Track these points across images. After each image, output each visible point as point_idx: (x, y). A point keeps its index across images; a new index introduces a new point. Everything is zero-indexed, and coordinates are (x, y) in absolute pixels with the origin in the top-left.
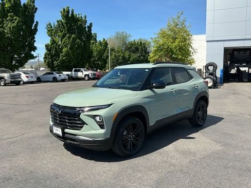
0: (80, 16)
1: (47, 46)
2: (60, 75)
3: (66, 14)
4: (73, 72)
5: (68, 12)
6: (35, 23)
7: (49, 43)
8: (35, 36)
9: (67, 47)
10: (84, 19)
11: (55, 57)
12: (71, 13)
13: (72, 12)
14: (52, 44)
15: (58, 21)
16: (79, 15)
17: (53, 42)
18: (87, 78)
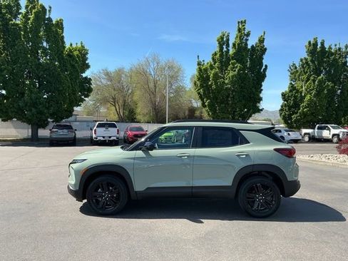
0: (338, 46)
1: (283, 95)
2: (289, 134)
3: (311, 48)
4: (316, 130)
5: (315, 45)
6: (264, 67)
7: (287, 90)
8: (263, 83)
9: (311, 94)
10: (344, 50)
11: (293, 109)
12: (319, 45)
13: (322, 44)
14: (291, 91)
15: (301, 60)
16: (336, 45)
17: (292, 88)
18: (335, 139)
